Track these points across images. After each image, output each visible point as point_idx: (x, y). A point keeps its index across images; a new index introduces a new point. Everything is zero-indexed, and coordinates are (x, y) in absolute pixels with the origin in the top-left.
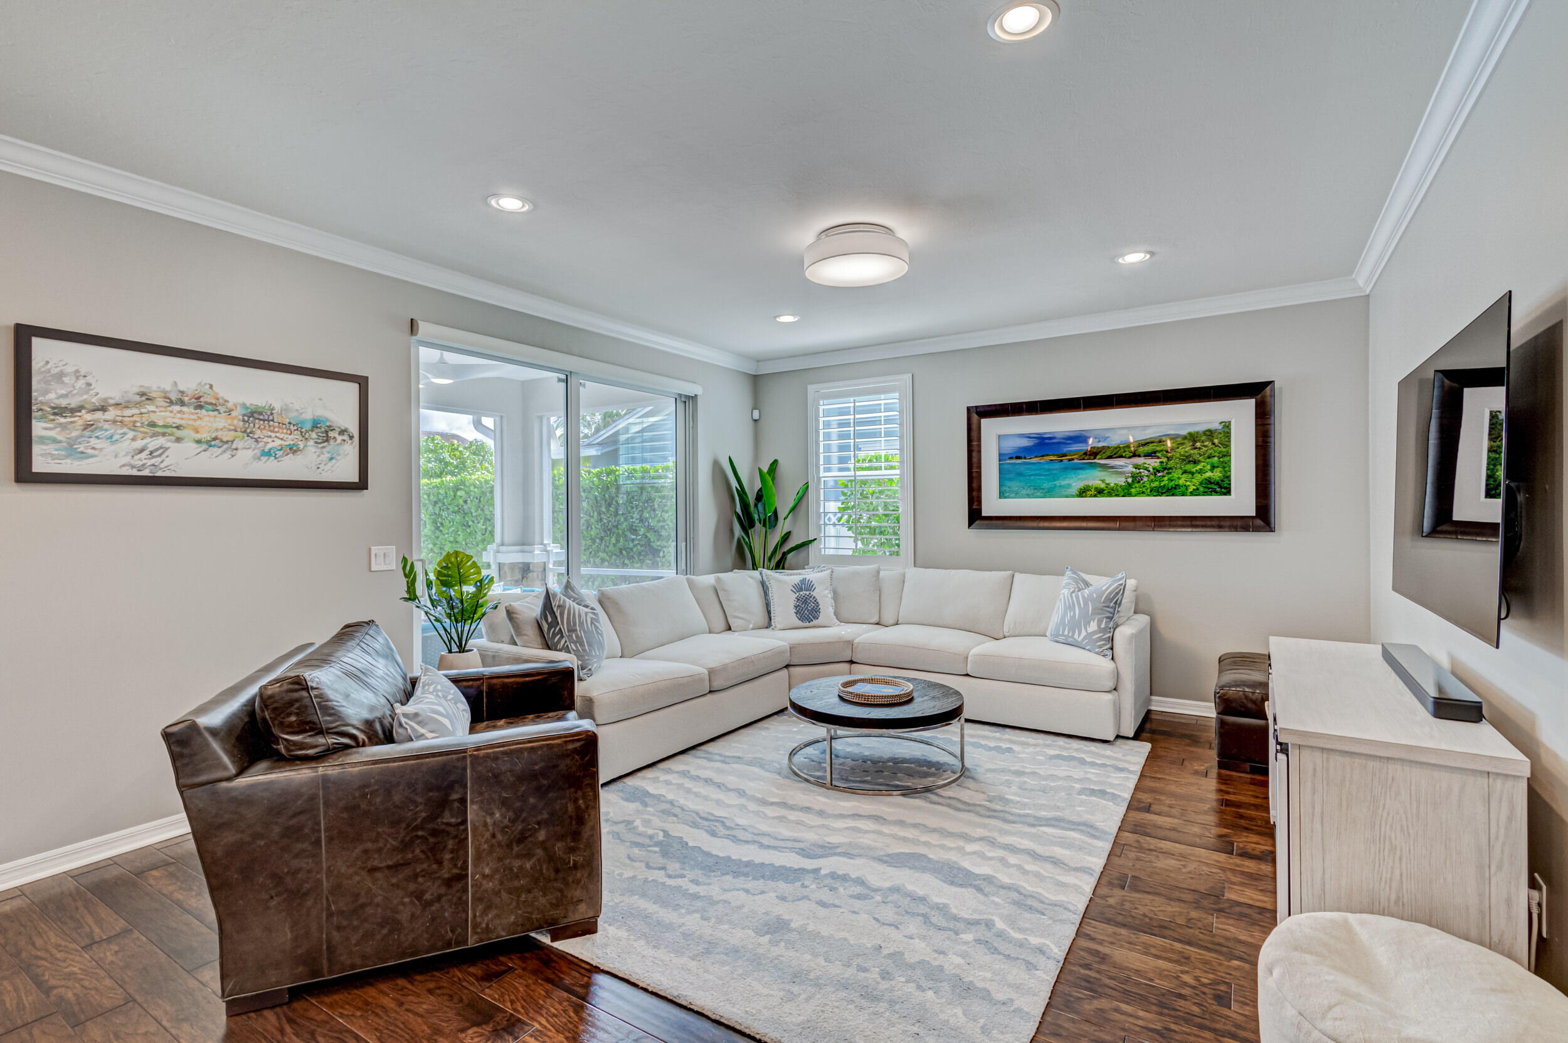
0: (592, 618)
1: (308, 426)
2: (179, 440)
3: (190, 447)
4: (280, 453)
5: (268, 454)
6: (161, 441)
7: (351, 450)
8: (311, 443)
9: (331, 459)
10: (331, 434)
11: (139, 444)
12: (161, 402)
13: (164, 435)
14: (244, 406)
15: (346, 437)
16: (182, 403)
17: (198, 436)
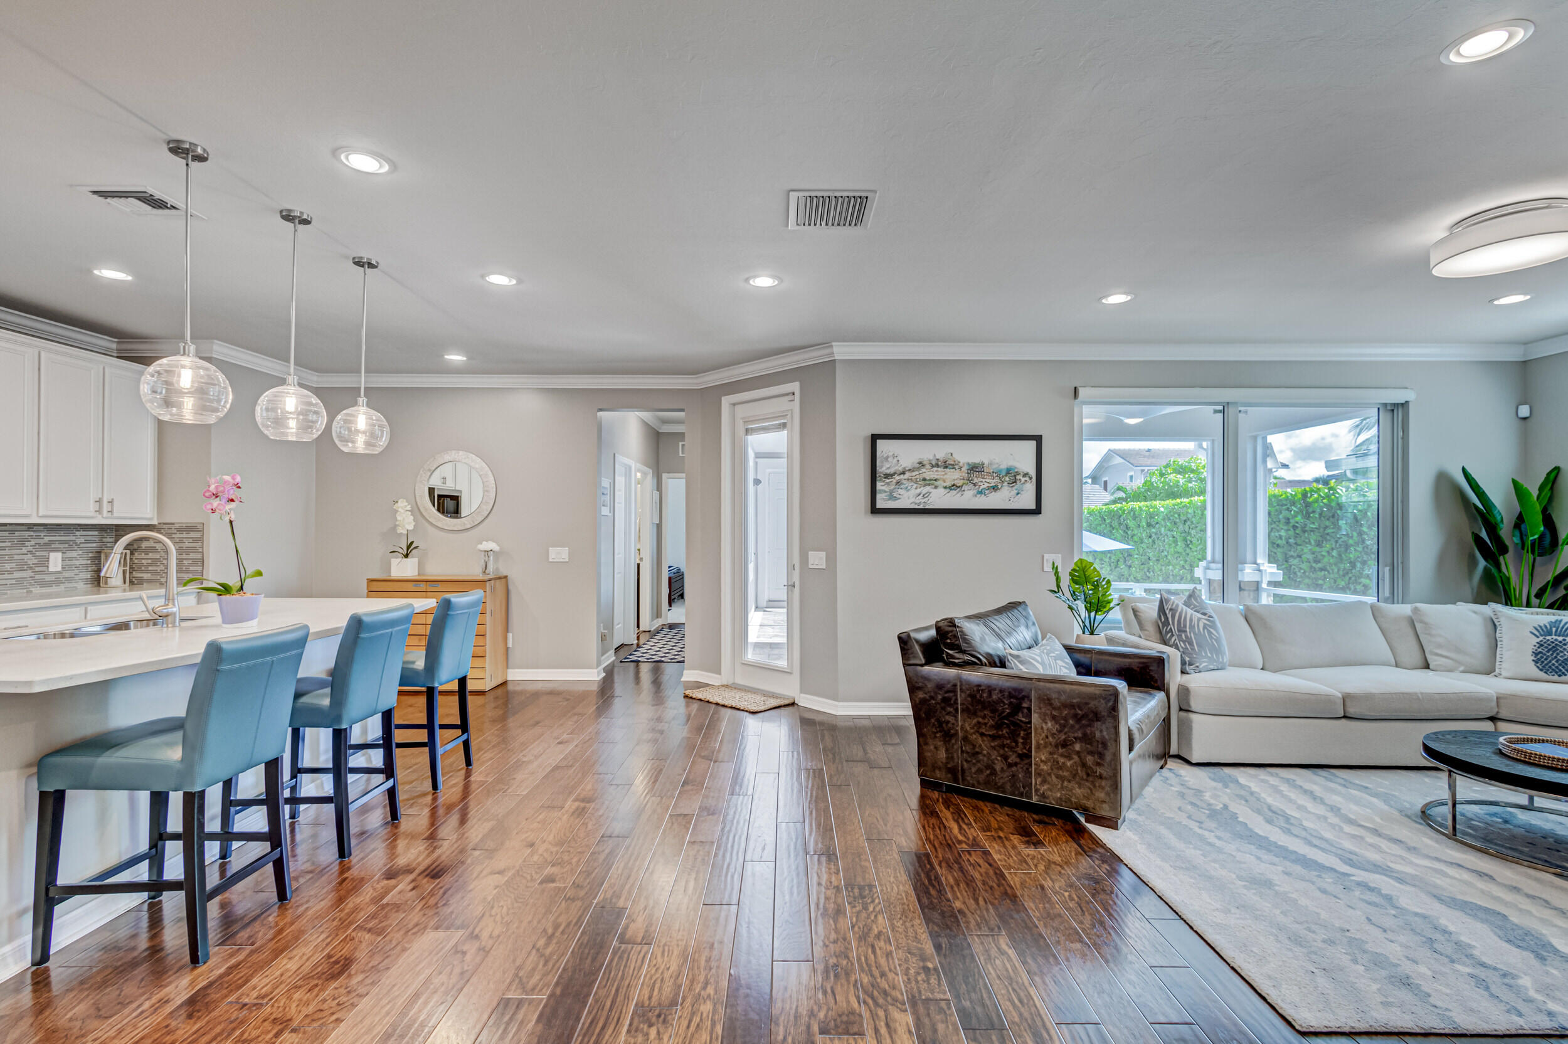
0: (1205, 624)
1: (1004, 473)
2: (936, 487)
3: (941, 491)
4: (987, 492)
5: (980, 493)
6: (928, 489)
7: (1031, 487)
8: (1006, 484)
9: (1018, 494)
10: (1018, 477)
11: (919, 491)
12: (928, 466)
13: (929, 485)
14: (968, 464)
15: (1027, 479)
16: (938, 466)
17: (945, 484)
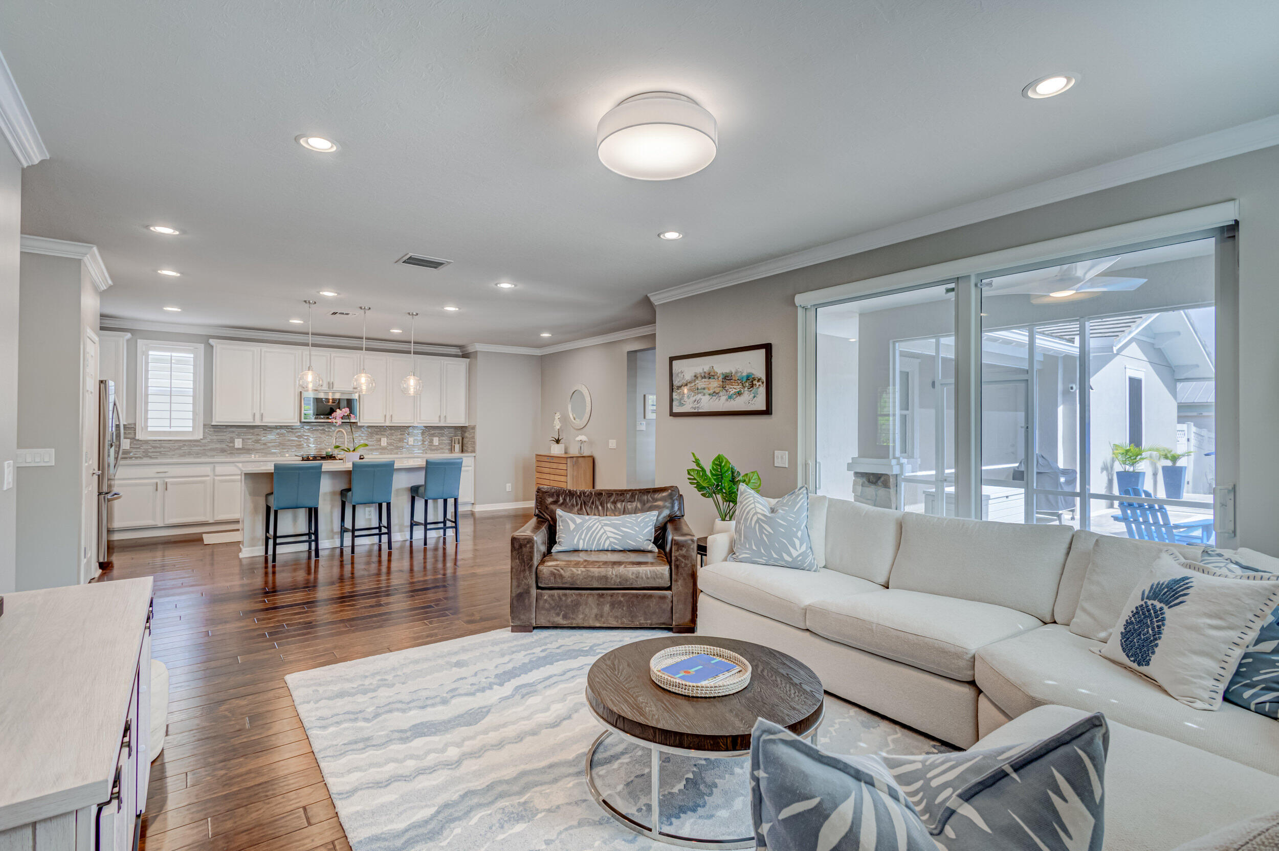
1: (745, 380)
2: (704, 395)
3: (707, 397)
4: (734, 396)
5: (730, 397)
6: (700, 396)
7: (762, 390)
8: (746, 389)
9: (754, 397)
10: (755, 382)
11: (694, 398)
12: (700, 378)
13: (700, 393)
14: (723, 374)
15: (760, 383)
16: (705, 377)
17: (709, 392)
